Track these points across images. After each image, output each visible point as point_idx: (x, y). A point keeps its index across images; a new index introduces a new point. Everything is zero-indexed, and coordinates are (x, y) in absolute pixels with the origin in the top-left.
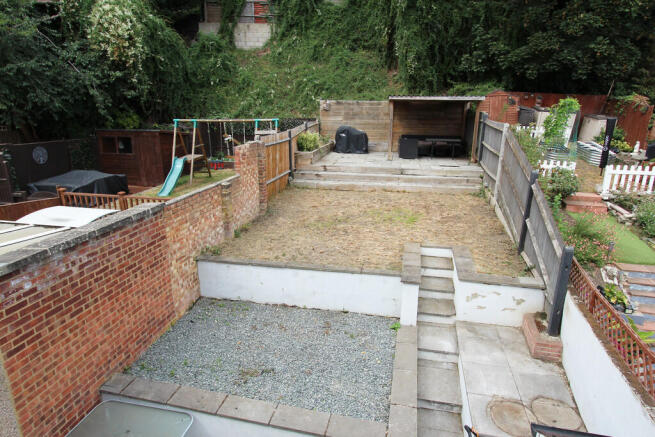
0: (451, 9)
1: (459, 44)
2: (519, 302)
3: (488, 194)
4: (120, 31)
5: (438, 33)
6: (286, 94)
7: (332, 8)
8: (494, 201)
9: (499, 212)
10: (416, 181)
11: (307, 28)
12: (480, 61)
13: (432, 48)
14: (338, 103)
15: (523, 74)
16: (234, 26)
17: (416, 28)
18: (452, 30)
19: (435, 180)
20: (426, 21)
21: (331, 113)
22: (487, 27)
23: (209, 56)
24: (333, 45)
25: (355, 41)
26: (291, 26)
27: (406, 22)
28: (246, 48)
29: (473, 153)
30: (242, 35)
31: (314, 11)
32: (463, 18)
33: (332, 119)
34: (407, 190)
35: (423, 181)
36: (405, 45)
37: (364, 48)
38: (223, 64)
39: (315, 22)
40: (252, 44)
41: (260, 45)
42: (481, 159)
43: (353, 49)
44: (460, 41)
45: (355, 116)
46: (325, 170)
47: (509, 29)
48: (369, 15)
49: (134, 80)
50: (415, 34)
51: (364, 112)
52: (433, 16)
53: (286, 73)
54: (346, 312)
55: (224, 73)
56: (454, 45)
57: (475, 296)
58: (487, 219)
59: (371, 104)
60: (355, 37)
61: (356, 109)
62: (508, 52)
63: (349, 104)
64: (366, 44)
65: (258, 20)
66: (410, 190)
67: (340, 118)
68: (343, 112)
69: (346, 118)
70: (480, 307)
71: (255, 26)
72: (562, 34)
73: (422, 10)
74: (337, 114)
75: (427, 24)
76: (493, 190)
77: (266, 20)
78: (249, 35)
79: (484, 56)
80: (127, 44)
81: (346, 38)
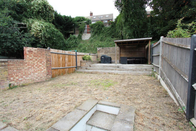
0: (140, 21)
1: (143, 31)
3: (156, 75)
4: (38, 29)
5: (136, 27)
6: (91, 49)
7: (107, 28)
8: (159, 77)
9: (163, 83)
10: (123, 70)
11: (100, 33)
12: (150, 34)
13: (134, 32)
14: (103, 49)
16: (82, 35)
17: (128, 27)
18: (140, 27)
19: (131, 70)
20: (131, 24)
21: (100, 52)
22: (152, 24)
23: (72, 40)
24: (107, 37)
25: (113, 36)
26: (96, 33)
27: (125, 26)
28: (84, 40)
29: (149, 60)
30: (84, 37)
31: (102, 29)
32: (144, 23)
33: (101, 53)
34: (118, 74)
35: (126, 70)
36: (125, 32)
38: (75, 42)
39: (102, 31)
40: (86, 39)
41: (88, 39)
42: (152, 62)
43: (112, 38)
44: (143, 30)
45: (108, 52)
46: (90, 67)
47: (160, 23)
49: (41, 42)
50: (128, 28)
51: (111, 51)
52: (134, 23)
55: (75, 44)
56: (142, 31)
58: (155, 86)
59: (113, 48)
60: (113, 34)
61: (108, 50)
62: (160, 29)
63: (106, 49)
64: (116, 36)
65: (88, 33)
66: (120, 74)
67: (103, 53)
68: (104, 51)
69: (105, 53)
71: (87, 34)
73: (130, 21)
74: (102, 52)
75: (132, 25)
76: (158, 72)
77: (90, 33)
78: (86, 36)
79: (152, 32)
80: (39, 32)
81: (110, 35)
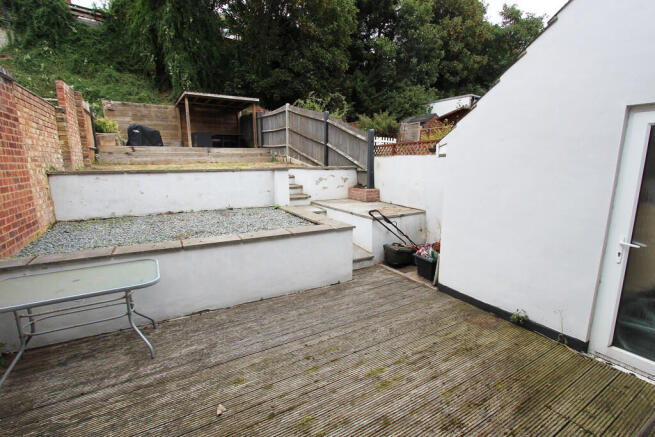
2: (345, 180)
3: (280, 159)
5: (204, 62)
7: (89, 29)
8: (288, 158)
9: (296, 161)
11: (61, 42)
14: (124, 105)
15: (272, 97)
24: (97, 64)
25: (119, 63)
27: (175, 48)
29: (255, 142)
31: (67, 27)
33: (120, 119)
34: (219, 161)
36: (178, 66)
37: (131, 72)
39: (70, 37)
42: (263, 143)
43: (119, 70)
46: (133, 151)
48: (131, 44)
50: (185, 59)
51: (153, 114)
52: (197, 48)
53: (43, 80)
54: (232, 209)
57: (321, 179)
59: (159, 108)
60: (119, 60)
61: (145, 111)
63: (136, 106)
64: (132, 68)
69: (135, 119)
70: (325, 188)
72: (291, 70)
75: (193, 53)
76: (284, 153)
81: (110, 59)
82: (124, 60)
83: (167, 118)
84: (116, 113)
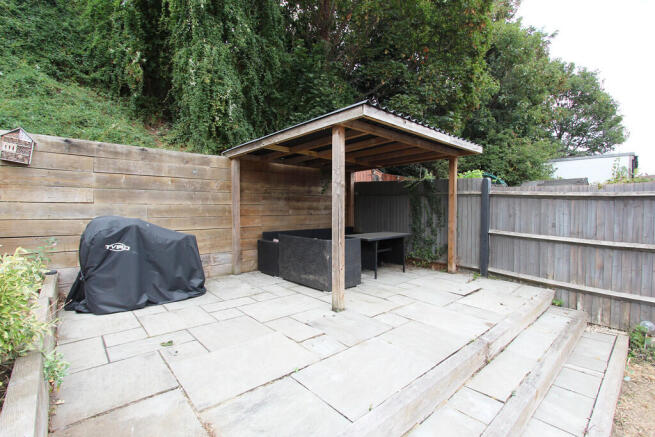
69: (105, 195)
81: (34, 49)
82: (70, 58)
83: (204, 188)
84: (36, 175)
